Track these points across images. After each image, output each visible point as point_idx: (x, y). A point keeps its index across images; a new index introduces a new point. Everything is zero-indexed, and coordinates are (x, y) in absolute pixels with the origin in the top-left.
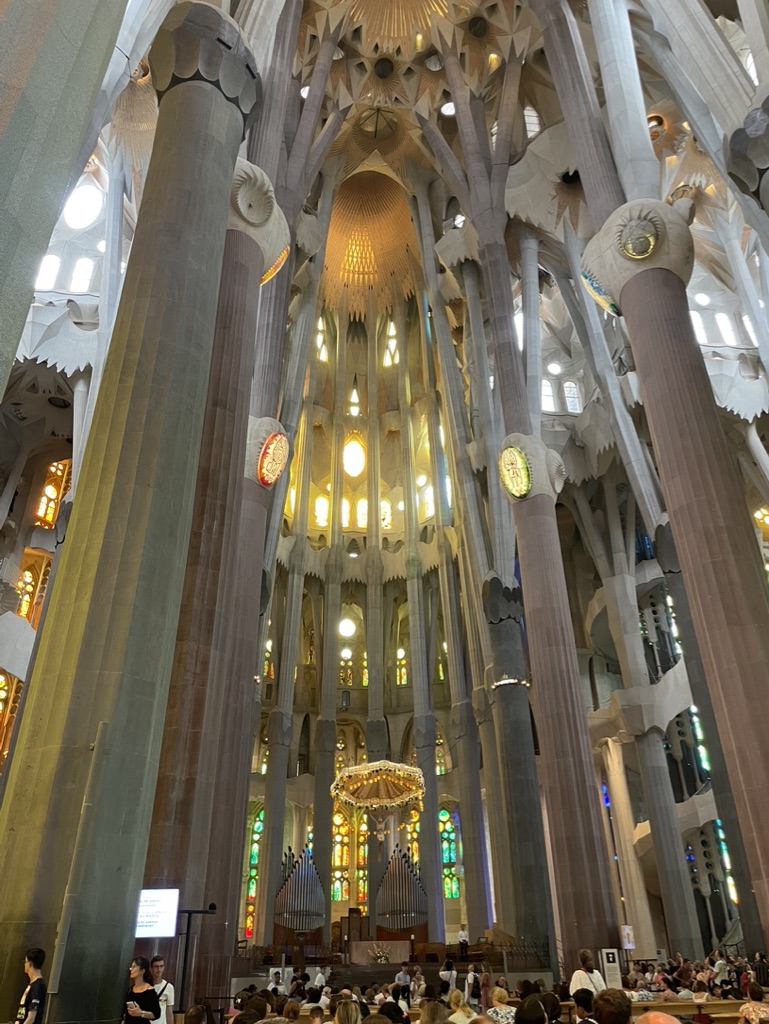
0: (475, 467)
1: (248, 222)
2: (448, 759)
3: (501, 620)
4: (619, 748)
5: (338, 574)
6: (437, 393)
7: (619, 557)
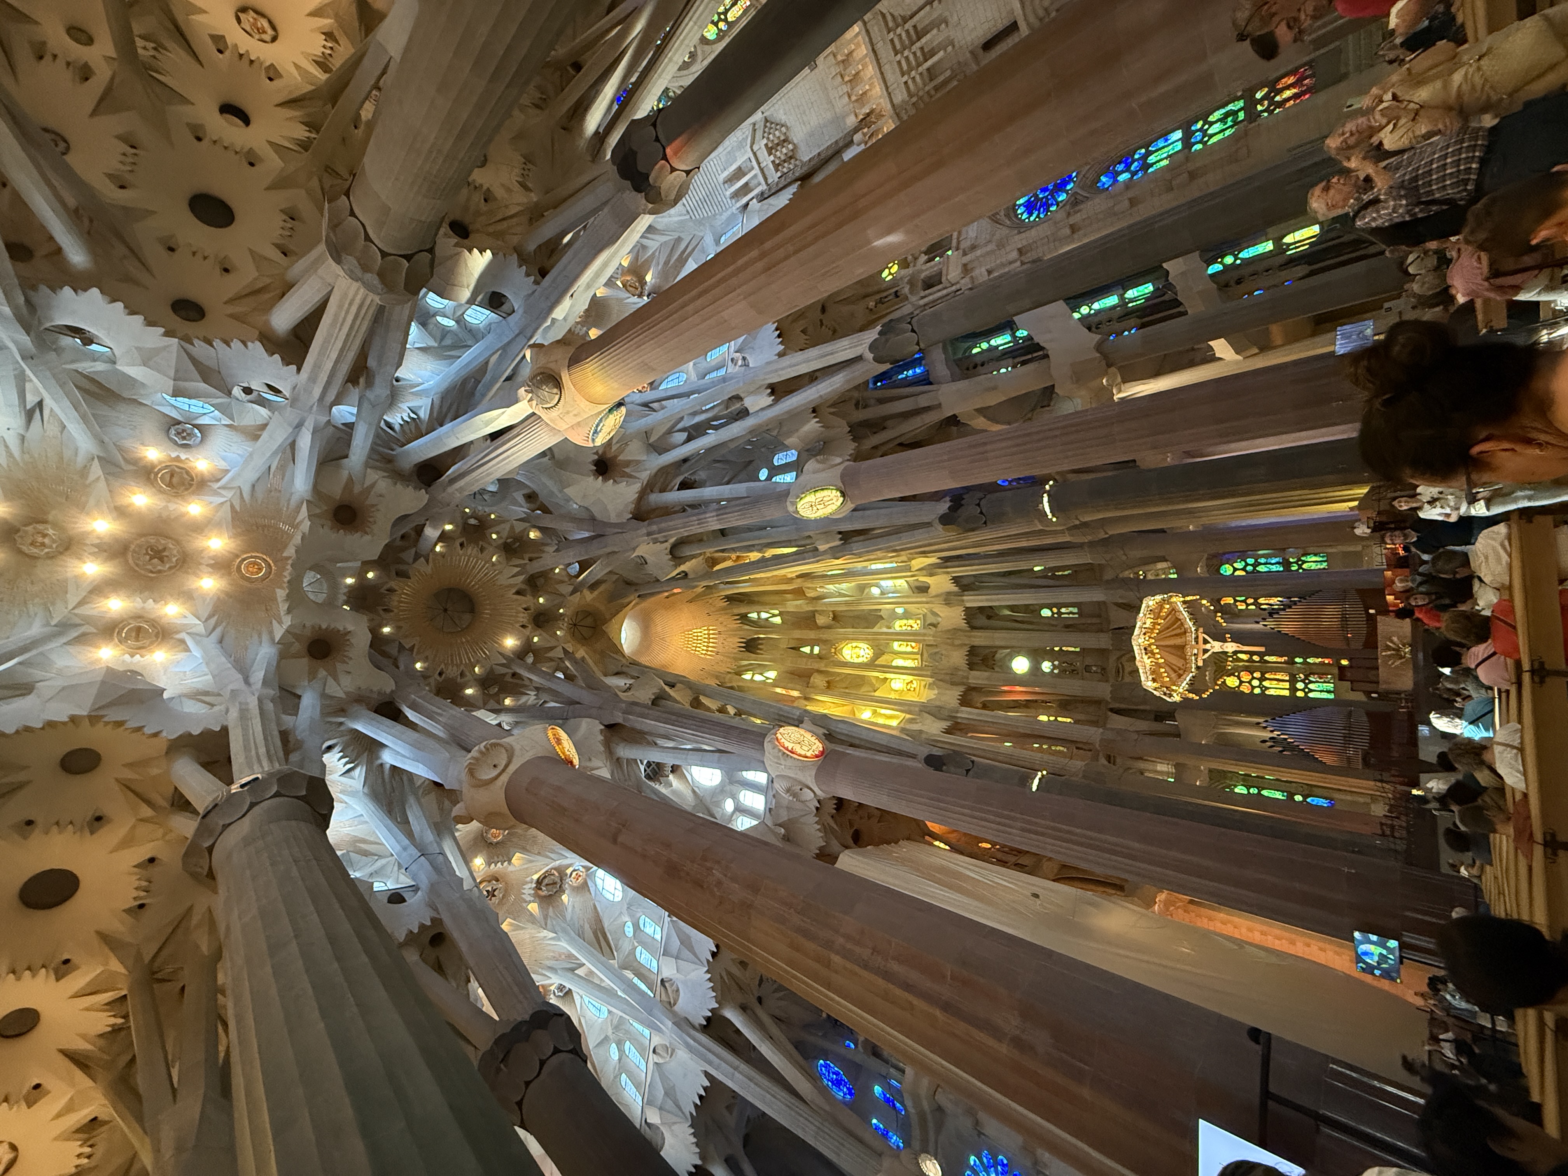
0: (838, 543)
1: (503, 771)
2: (1161, 565)
3: (981, 513)
4: (1128, 385)
5: (960, 673)
6: (798, 577)
7: (923, 401)
